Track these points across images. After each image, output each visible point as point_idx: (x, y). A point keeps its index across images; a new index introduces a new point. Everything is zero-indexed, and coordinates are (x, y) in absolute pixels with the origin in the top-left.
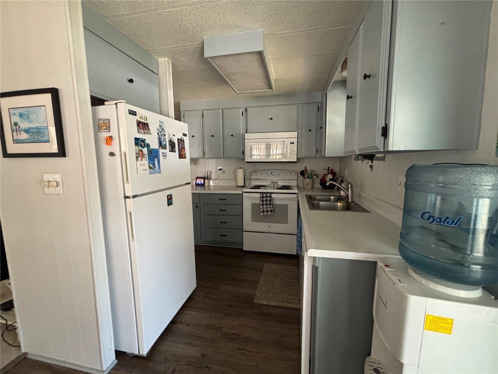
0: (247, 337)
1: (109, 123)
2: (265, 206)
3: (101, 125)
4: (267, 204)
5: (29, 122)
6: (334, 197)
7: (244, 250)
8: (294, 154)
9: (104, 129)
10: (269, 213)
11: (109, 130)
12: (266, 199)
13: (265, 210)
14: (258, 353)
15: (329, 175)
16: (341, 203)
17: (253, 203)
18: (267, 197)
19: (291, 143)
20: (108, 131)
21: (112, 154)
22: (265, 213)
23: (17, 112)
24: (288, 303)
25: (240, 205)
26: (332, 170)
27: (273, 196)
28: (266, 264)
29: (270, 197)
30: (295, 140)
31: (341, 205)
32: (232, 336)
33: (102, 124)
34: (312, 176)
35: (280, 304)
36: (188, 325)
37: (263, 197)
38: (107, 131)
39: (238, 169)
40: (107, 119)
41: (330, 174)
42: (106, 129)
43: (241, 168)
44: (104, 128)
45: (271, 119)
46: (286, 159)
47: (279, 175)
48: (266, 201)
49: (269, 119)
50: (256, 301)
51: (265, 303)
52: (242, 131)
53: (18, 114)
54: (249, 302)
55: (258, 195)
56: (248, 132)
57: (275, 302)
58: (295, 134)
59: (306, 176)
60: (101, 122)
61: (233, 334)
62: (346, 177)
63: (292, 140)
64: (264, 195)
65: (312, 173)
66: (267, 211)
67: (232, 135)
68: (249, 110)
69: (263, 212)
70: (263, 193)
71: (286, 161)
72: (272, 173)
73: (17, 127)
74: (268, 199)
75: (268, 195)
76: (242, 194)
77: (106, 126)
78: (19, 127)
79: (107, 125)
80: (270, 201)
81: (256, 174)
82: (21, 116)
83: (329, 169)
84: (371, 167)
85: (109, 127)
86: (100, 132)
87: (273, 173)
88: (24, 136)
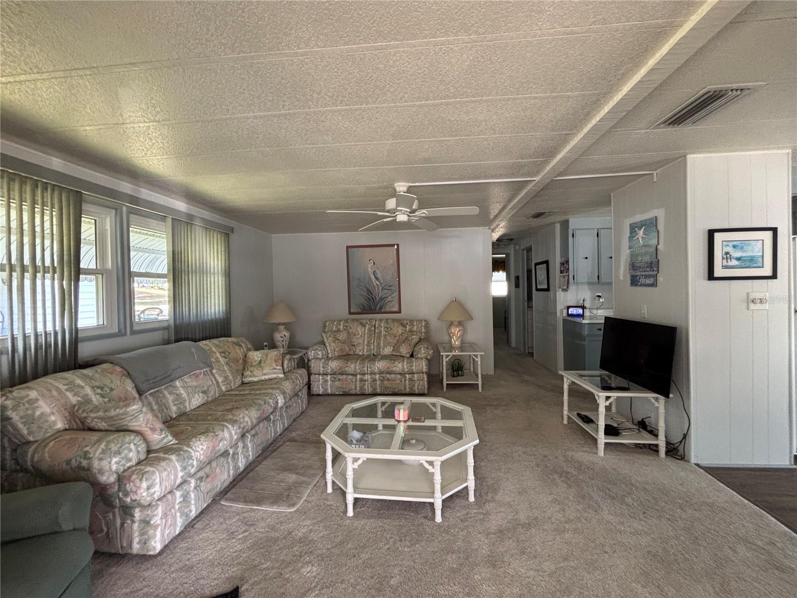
5: (742, 252)
23: (731, 244)
53: (731, 246)
73: (728, 256)
78: (730, 255)
82: (734, 247)
88: (734, 263)
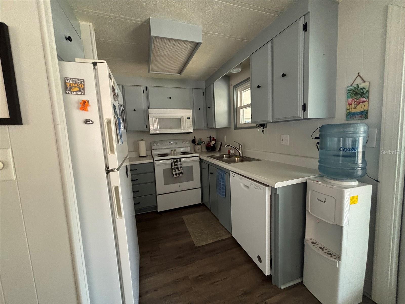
0: (210, 273)
1: (84, 85)
2: (177, 170)
3: (70, 85)
4: (178, 168)
6: (226, 155)
7: (159, 211)
8: (191, 127)
9: (76, 91)
10: (181, 175)
11: (84, 92)
12: (176, 163)
13: (177, 172)
14: (226, 278)
15: (212, 142)
16: (237, 158)
17: (164, 168)
18: (177, 162)
19: (188, 118)
20: (83, 94)
21: (87, 122)
22: (178, 175)
24: (220, 236)
25: (152, 172)
26: (213, 137)
27: (183, 160)
28: (184, 216)
29: (180, 161)
30: (191, 116)
31: (237, 159)
32: (200, 278)
33: (72, 85)
34: (200, 143)
35: (215, 240)
36: (156, 290)
37: (174, 162)
38: (80, 93)
39: (139, 141)
40: (81, 79)
41: (212, 140)
42: (79, 91)
43: (142, 140)
44: (77, 89)
45: (170, 98)
46: (185, 130)
47: (177, 144)
48: (177, 165)
49: (168, 98)
50: (197, 245)
51: (205, 243)
52: (144, 107)
54: (193, 248)
55: (169, 161)
56: (150, 108)
57: (211, 240)
58: (190, 111)
59: (196, 144)
60: (71, 82)
61: (200, 276)
62: (226, 141)
63: (188, 116)
64: (175, 160)
65: (201, 140)
66: (179, 173)
67: (135, 110)
68: (149, 89)
69: (175, 175)
70: (173, 159)
71: (185, 132)
72: (170, 143)
74: (179, 163)
75: (178, 160)
76: (154, 163)
77: (79, 88)
79: (80, 86)
80: (181, 164)
81: (157, 145)
83: (211, 137)
84: (263, 131)
85: (84, 89)
86: (69, 93)
87: (172, 143)
